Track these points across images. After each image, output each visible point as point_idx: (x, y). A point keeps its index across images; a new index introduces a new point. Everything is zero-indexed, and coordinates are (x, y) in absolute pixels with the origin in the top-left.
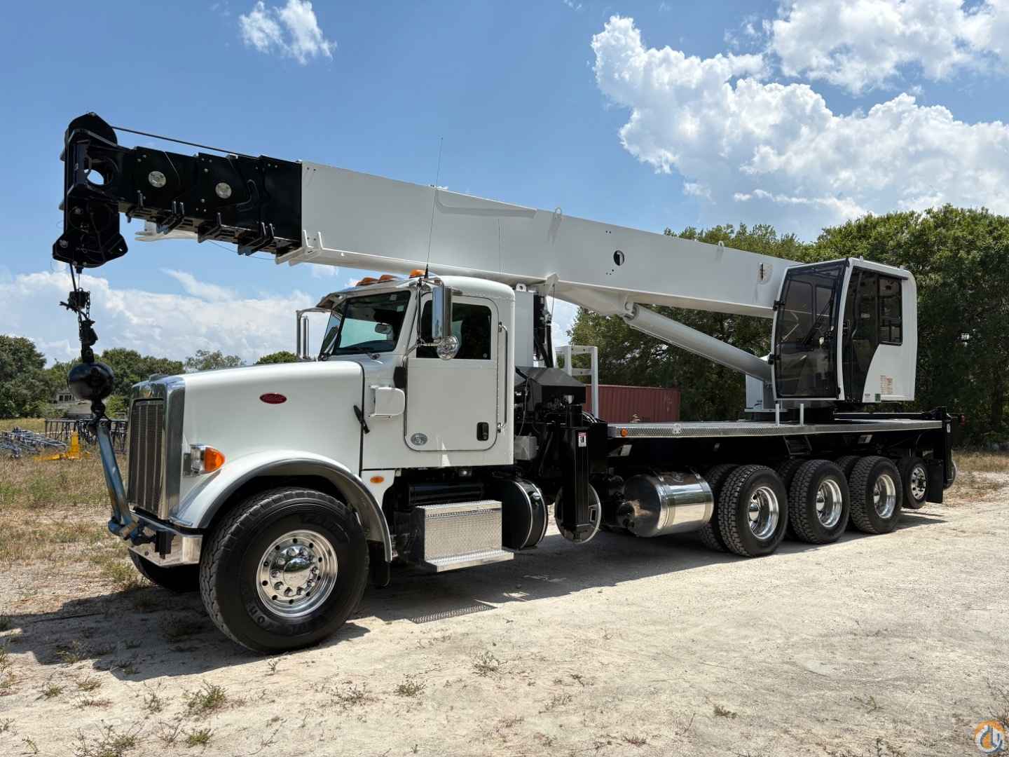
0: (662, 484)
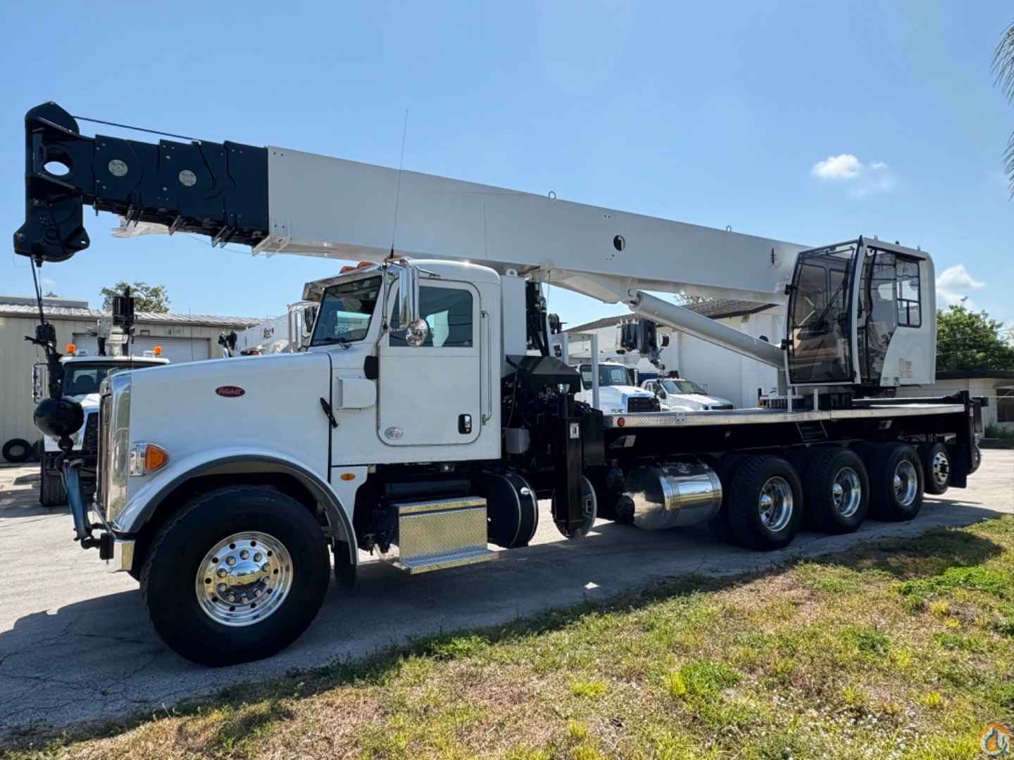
0: (665, 475)
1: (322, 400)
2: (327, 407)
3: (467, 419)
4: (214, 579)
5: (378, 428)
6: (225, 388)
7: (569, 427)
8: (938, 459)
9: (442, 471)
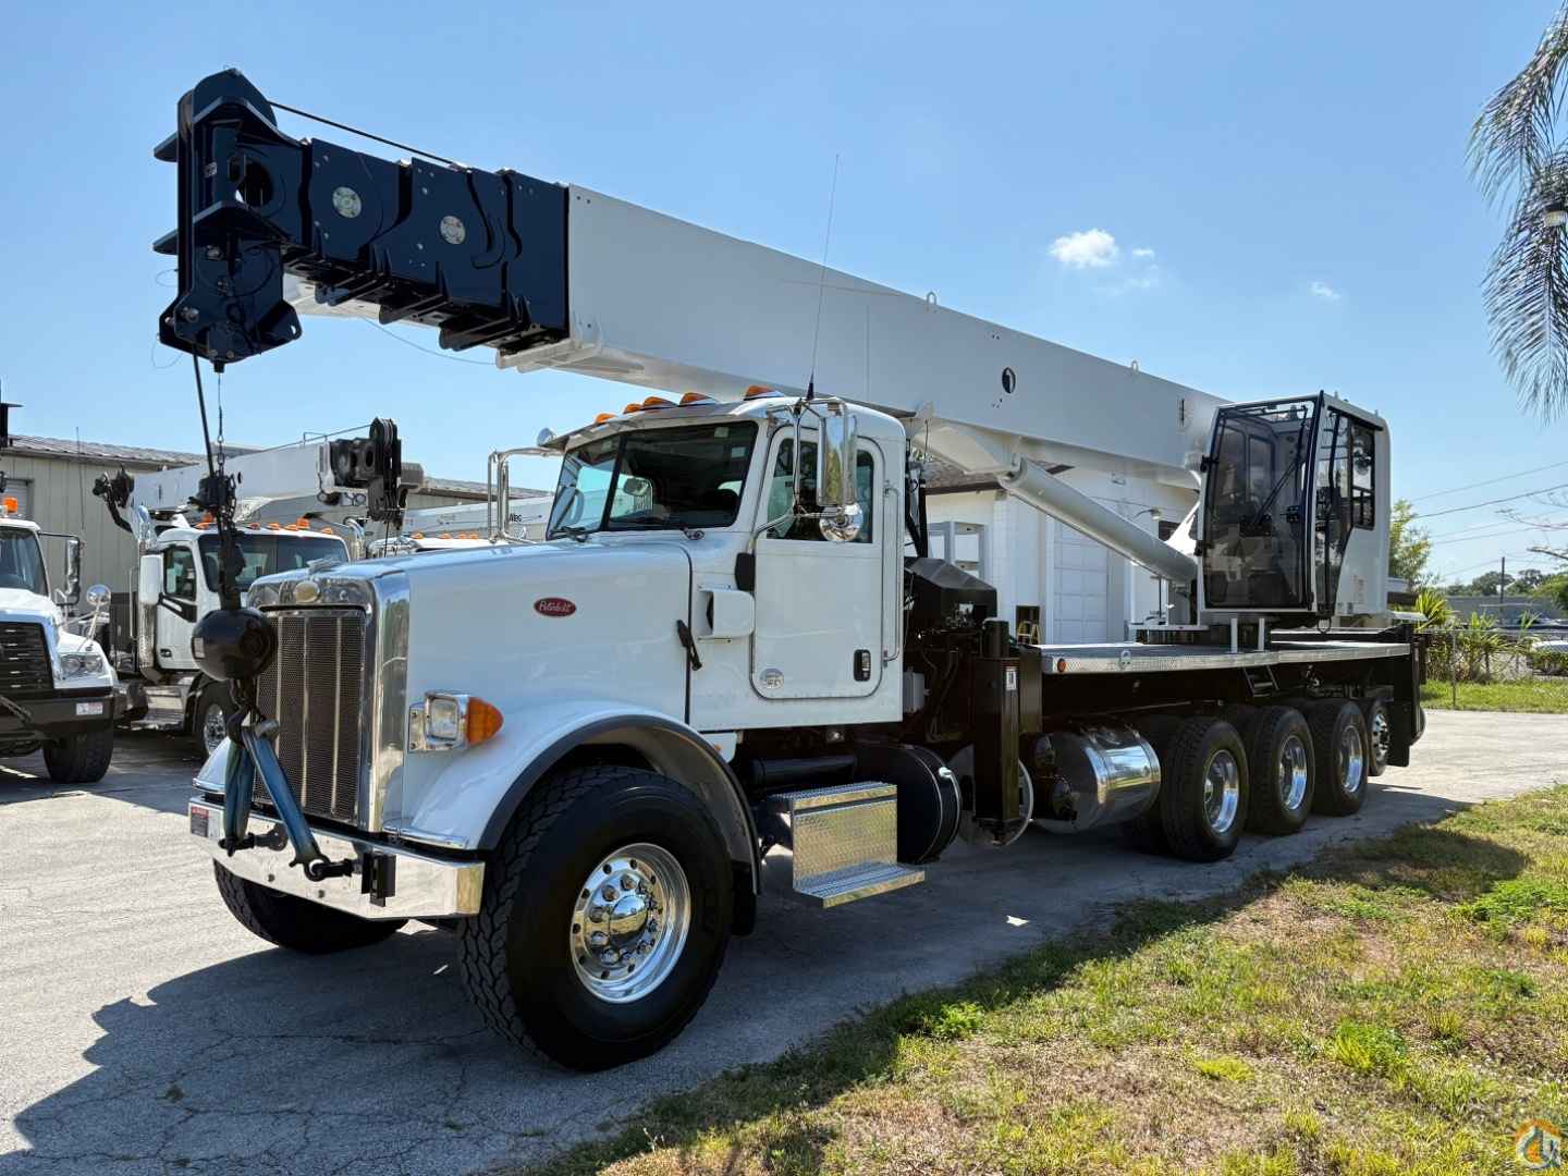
1: (680, 623)
2: (685, 634)
3: (864, 655)
4: (585, 924)
5: (751, 671)
6: (548, 601)
7: (1005, 675)
8: (1378, 724)
9: (828, 740)
